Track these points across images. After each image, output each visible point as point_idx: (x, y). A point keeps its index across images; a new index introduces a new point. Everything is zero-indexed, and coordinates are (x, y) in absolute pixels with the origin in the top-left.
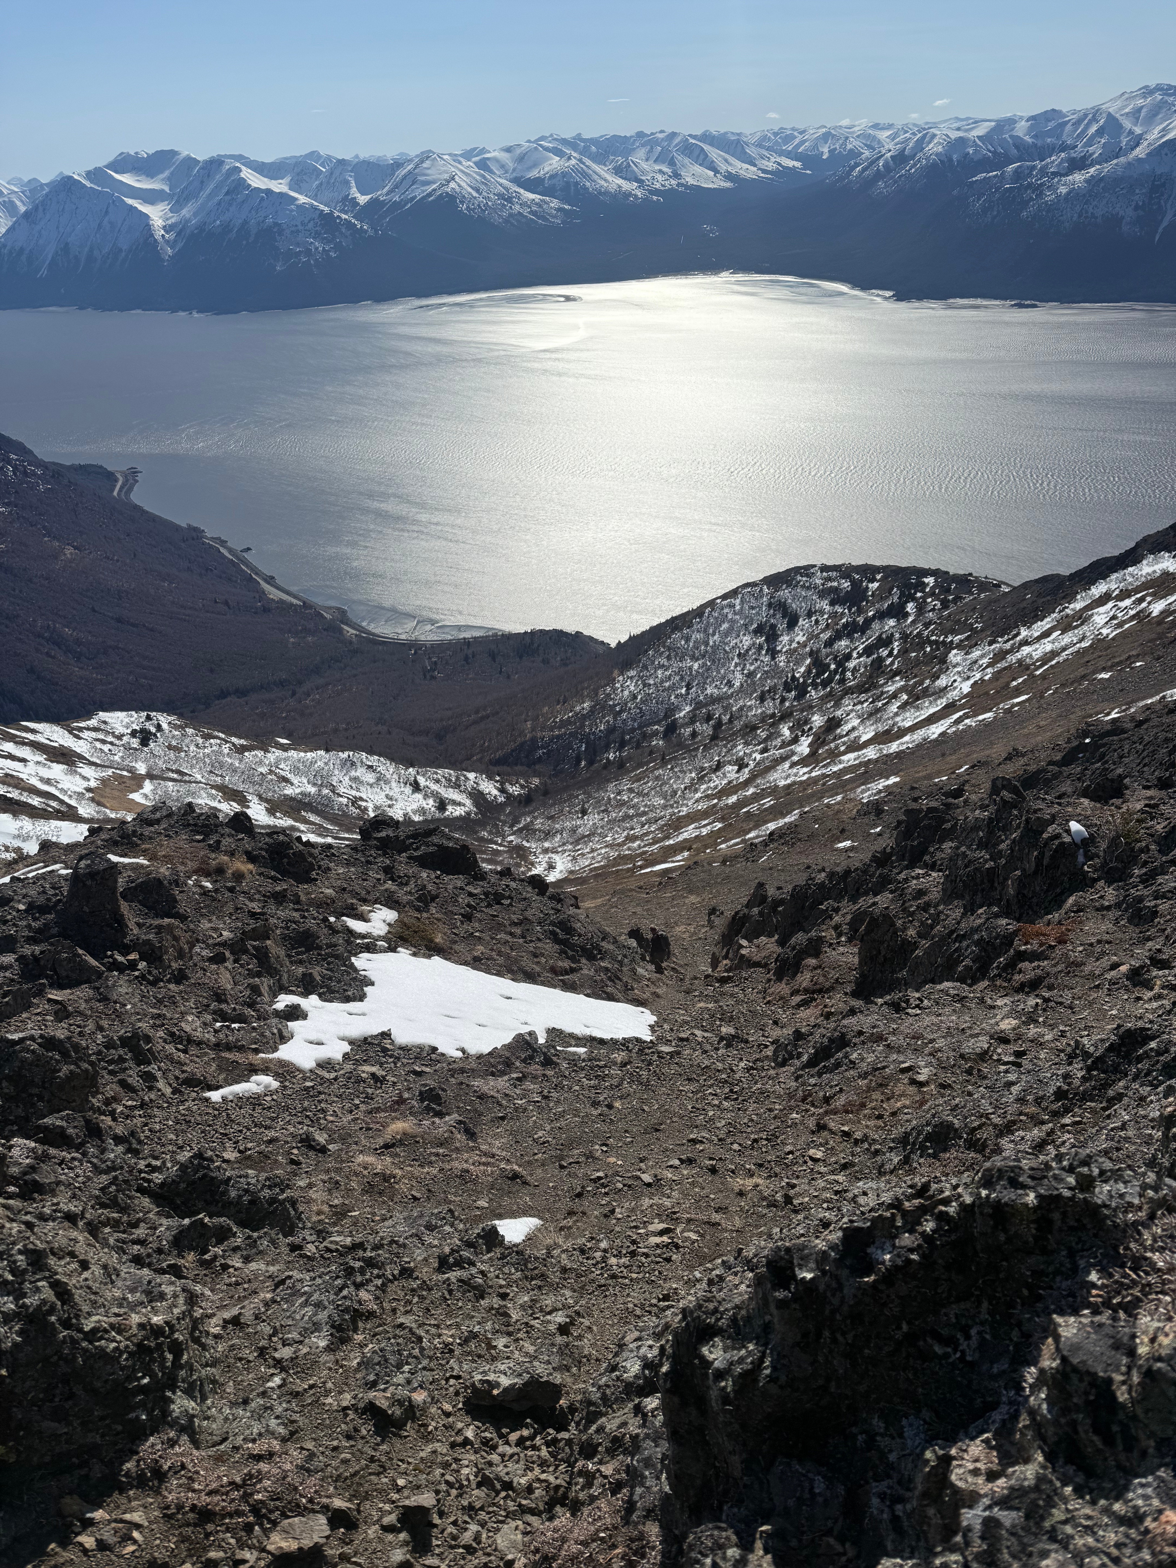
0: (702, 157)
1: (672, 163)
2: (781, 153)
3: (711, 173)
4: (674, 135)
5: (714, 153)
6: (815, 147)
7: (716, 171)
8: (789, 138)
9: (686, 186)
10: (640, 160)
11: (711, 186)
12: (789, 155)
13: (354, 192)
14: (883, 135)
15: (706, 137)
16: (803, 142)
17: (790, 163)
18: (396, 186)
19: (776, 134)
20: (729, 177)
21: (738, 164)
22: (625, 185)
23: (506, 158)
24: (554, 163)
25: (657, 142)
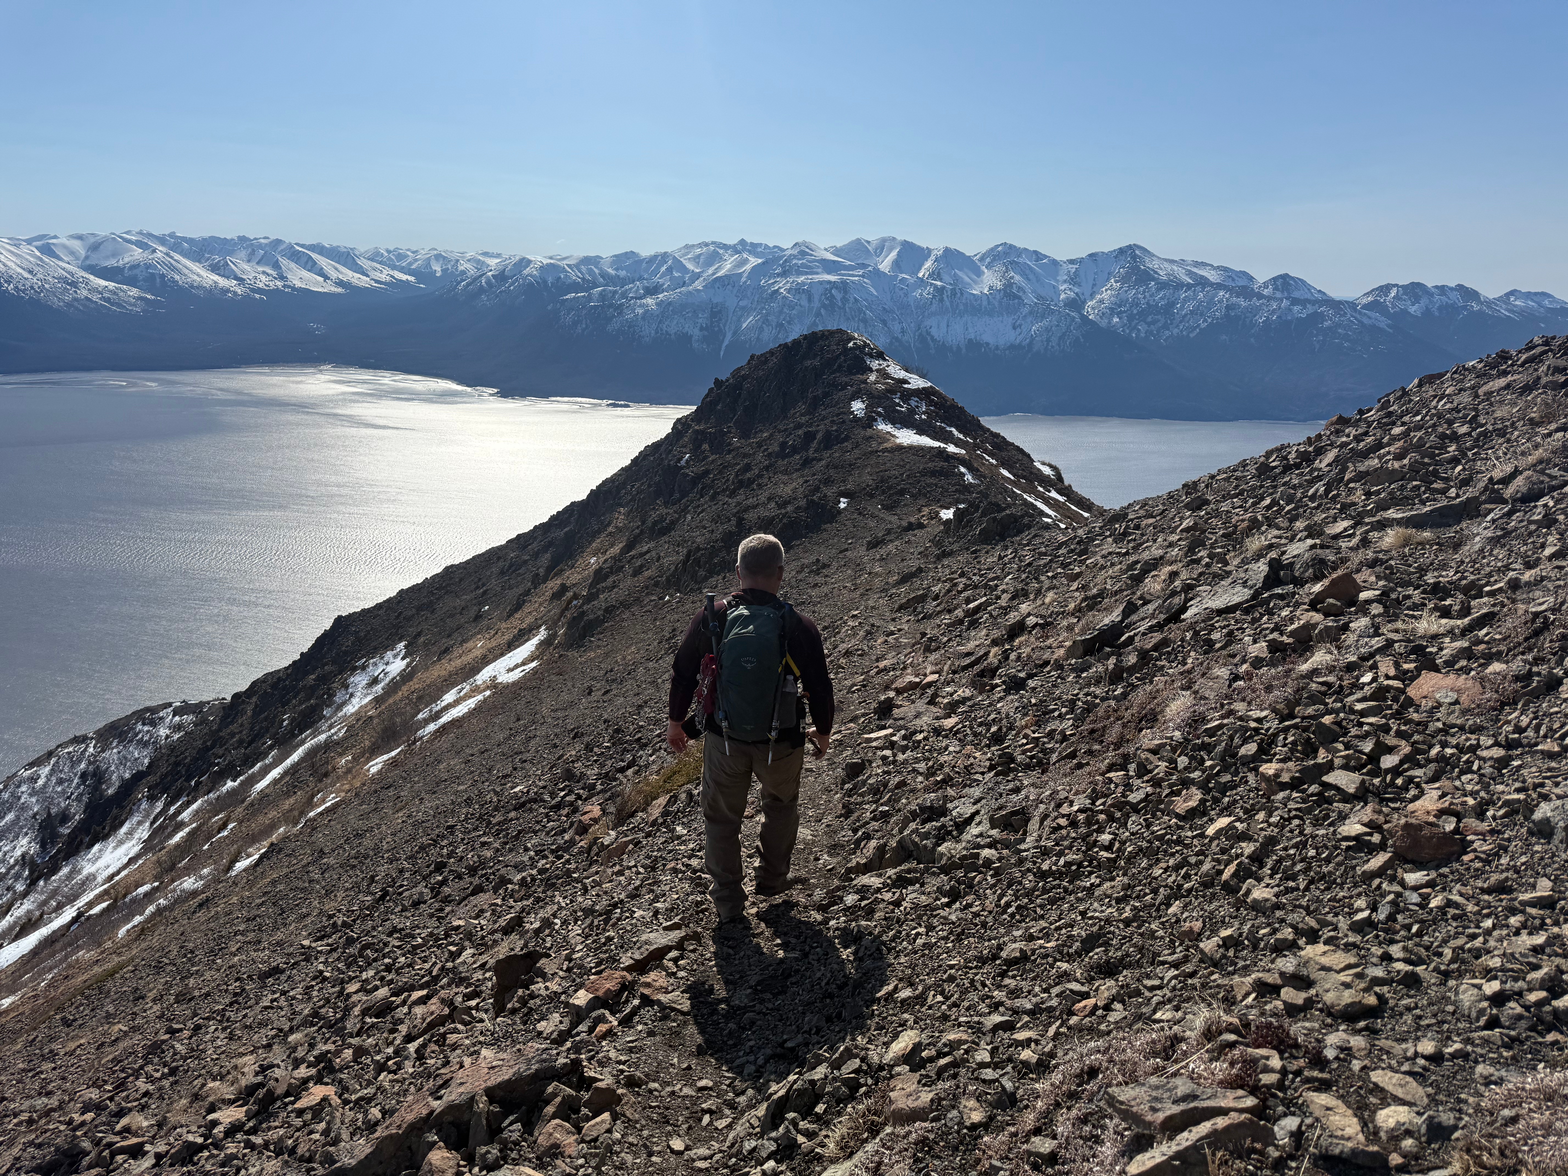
0: (309, 264)
1: (277, 267)
2: (394, 268)
3: (321, 279)
4: (278, 242)
5: (323, 262)
6: (428, 265)
7: (327, 278)
8: (400, 257)
9: (295, 288)
10: (239, 261)
11: (320, 289)
12: (401, 270)
14: (490, 261)
16: (416, 261)
17: (404, 277)
19: (389, 251)
20: (341, 283)
21: (351, 274)
22: (223, 282)
23: (76, 245)
24: (137, 254)
25: (260, 246)
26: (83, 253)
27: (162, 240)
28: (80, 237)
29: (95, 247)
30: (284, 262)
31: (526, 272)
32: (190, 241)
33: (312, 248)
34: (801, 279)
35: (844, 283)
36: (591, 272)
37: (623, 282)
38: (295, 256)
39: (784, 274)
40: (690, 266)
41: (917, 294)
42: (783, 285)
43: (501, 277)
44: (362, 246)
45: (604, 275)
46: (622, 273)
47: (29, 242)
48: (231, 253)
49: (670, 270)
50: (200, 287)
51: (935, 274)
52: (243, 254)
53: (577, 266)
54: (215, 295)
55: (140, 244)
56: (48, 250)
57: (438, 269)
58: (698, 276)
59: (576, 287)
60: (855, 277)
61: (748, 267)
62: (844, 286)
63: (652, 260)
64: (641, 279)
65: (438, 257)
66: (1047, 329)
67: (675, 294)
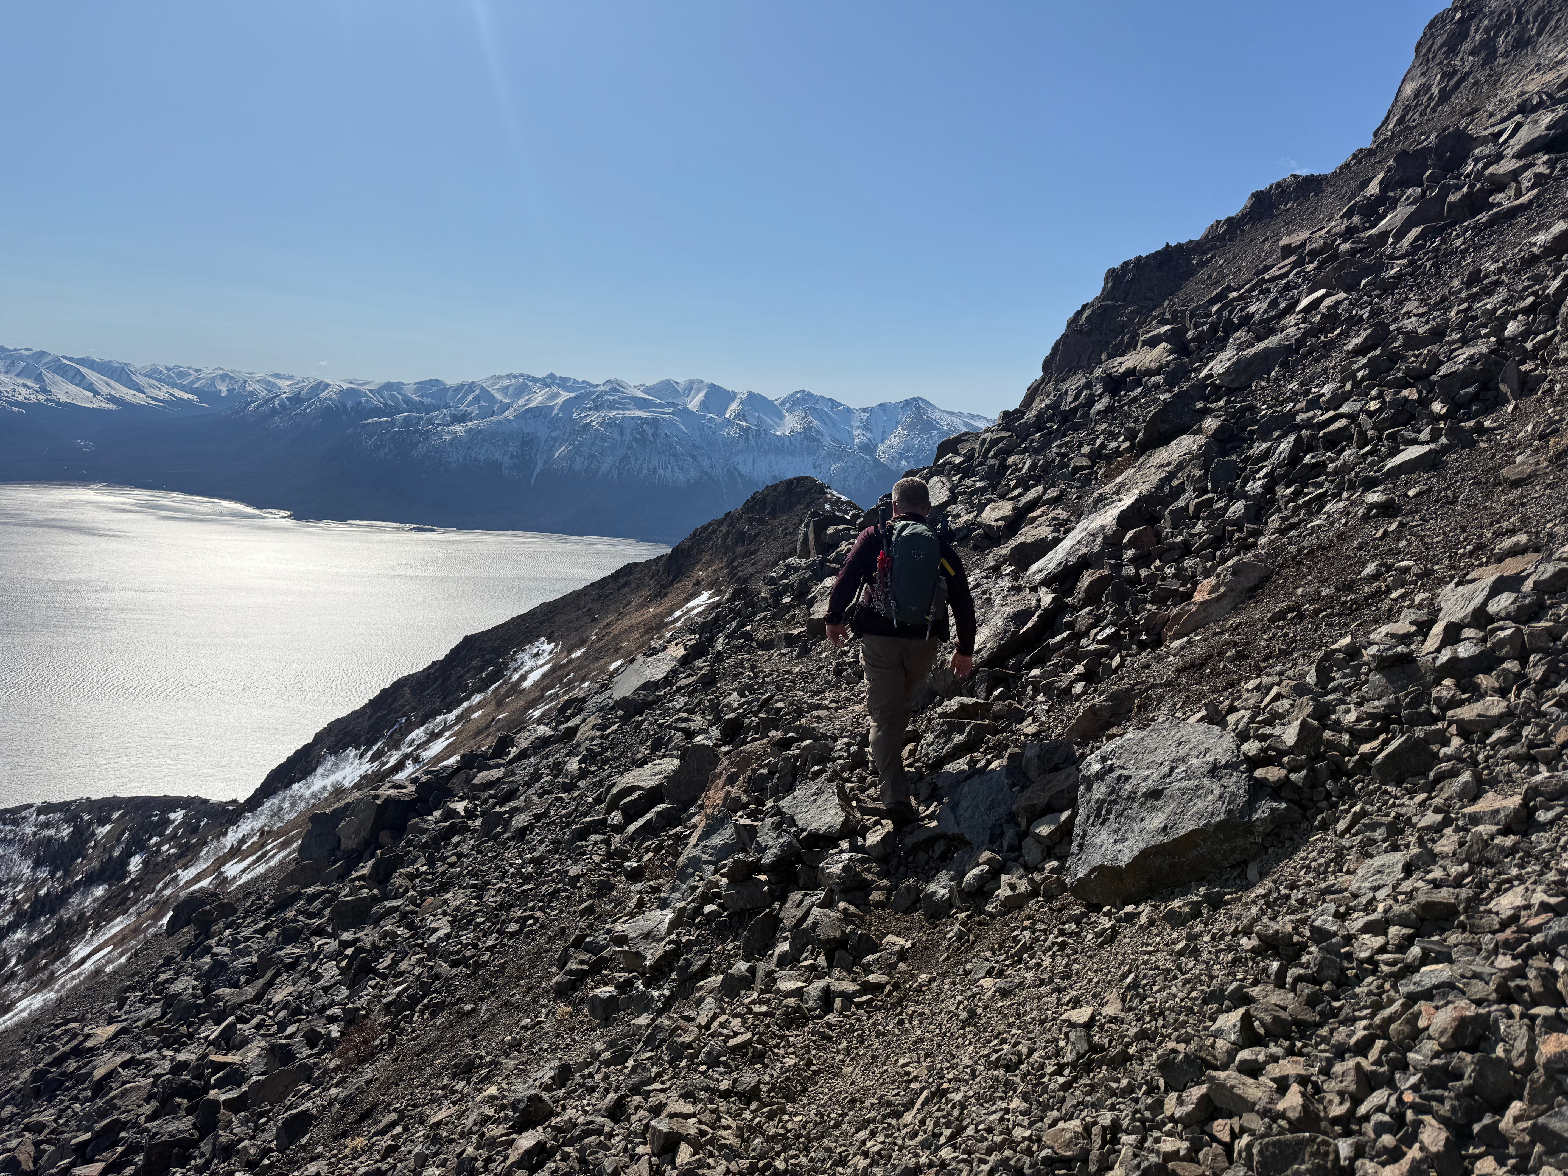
0: (78, 378)
1: (40, 379)
2: (174, 385)
3: (91, 394)
4: (42, 354)
5: (95, 377)
6: (212, 385)
7: (96, 393)
8: (182, 375)
9: (58, 403)
11: (89, 405)
12: (183, 388)
14: (284, 384)
15: (88, 363)
16: (199, 379)
17: (186, 396)
19: (168, 369)
20: (112, 399)
21: (124, 390)
25: (21, 358)
30: (49, 376)
31: (324, 395)
33: (82, 362)
34: (613, 414)
35: (655, 419)
36: (393, 397)
37: (428, 409)
38: (61, 369)
39: (597, 408)
40: (499, 396)
41: (723, 433)
42: (594, 419)
43: (296, 399)
45: (407, 401)
46: (427, 400)
49: (477, 399)
51: (742, 415)
53: (379, 391)
57: (223, 388)
58: (507, 407)
59: (377, 412)
60: (665, 414)
61: (560, 400)
62: (654, 422)
63: (458, 388)
64: (447, 406)
65: (224, 377)
66: (844, 470)
67: (482, 424)
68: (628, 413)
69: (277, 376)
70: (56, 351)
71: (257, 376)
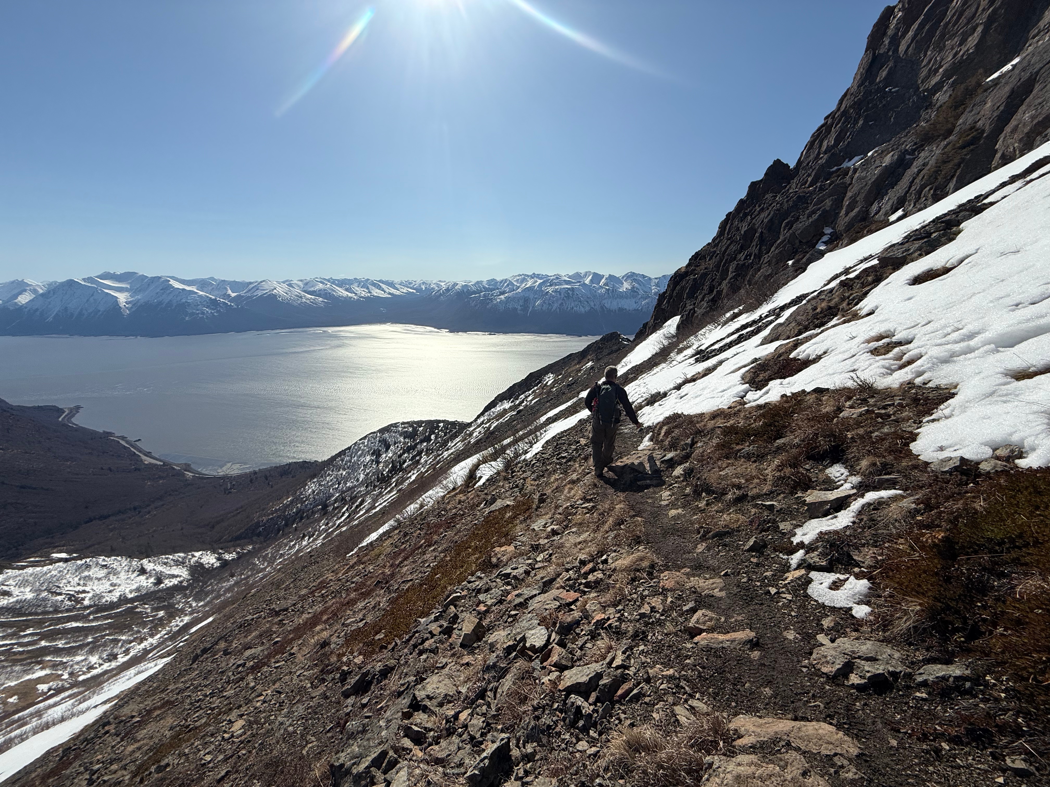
0: (379, 287)
1: (368, 288)
2: (408, 287)
4: (368, 280)
5: (383, 286)
6: (420, 286)
7: (384, 291)
8: (410, 283)
9: (374, 296)
10: (355, 288)
11: (383, 296)
12: (410, 288)
13: (230, 292)
14: (443, 284)
15: (381, 281)
16: (417, 286)
17: (411, 290)
18: (249, 290)
19: (405, 281)
20: (390, 293)
21: (393, 290)
22: (350, 295)
23: (300, 283)
24: (321, 286)
25: (362, 281)
26: (302, 286)
27: (328, 281)
28: (301, 281)
29: (306, 284)
30: (370, 287)
31: (456, 288)
32: (338, 280)
33: (380, 281)
34: (557, 287)
35: (572, 288)
36: (479, 287)
37: (492, 290)
38: (374, 284)
39: (551, 285)
40: (515, 283)
41: (599, 291)
42: (550, 290)
43: (448, 290)
44: (397, 280)
45: (484, 287)
46: (491, 287)
47: (284, 282)
48: (352, 284)
49: (508, 285)
50: (342, 297)
51: (606, 284)
52: (356, 284)
53: (474, 285)
54: (348, 299)
55: (321, 282)
56: (290, 285)
57: (423, 287)
58: (519, 287)
59: (474, 293)
60: (577, 286)
61: (537, 283)
62: (573, 289)
63: (501, 282)
64: (498, 289)
65: (423, 283)
66: (648, 303)
67: (511, 294)
68: (563, 287)
69: (440, 281)
70: (372, 278)
71: (434, 282)
